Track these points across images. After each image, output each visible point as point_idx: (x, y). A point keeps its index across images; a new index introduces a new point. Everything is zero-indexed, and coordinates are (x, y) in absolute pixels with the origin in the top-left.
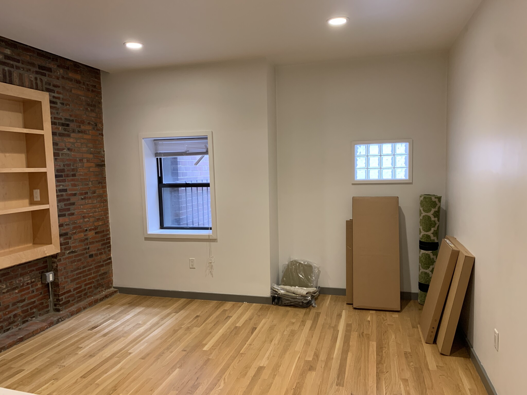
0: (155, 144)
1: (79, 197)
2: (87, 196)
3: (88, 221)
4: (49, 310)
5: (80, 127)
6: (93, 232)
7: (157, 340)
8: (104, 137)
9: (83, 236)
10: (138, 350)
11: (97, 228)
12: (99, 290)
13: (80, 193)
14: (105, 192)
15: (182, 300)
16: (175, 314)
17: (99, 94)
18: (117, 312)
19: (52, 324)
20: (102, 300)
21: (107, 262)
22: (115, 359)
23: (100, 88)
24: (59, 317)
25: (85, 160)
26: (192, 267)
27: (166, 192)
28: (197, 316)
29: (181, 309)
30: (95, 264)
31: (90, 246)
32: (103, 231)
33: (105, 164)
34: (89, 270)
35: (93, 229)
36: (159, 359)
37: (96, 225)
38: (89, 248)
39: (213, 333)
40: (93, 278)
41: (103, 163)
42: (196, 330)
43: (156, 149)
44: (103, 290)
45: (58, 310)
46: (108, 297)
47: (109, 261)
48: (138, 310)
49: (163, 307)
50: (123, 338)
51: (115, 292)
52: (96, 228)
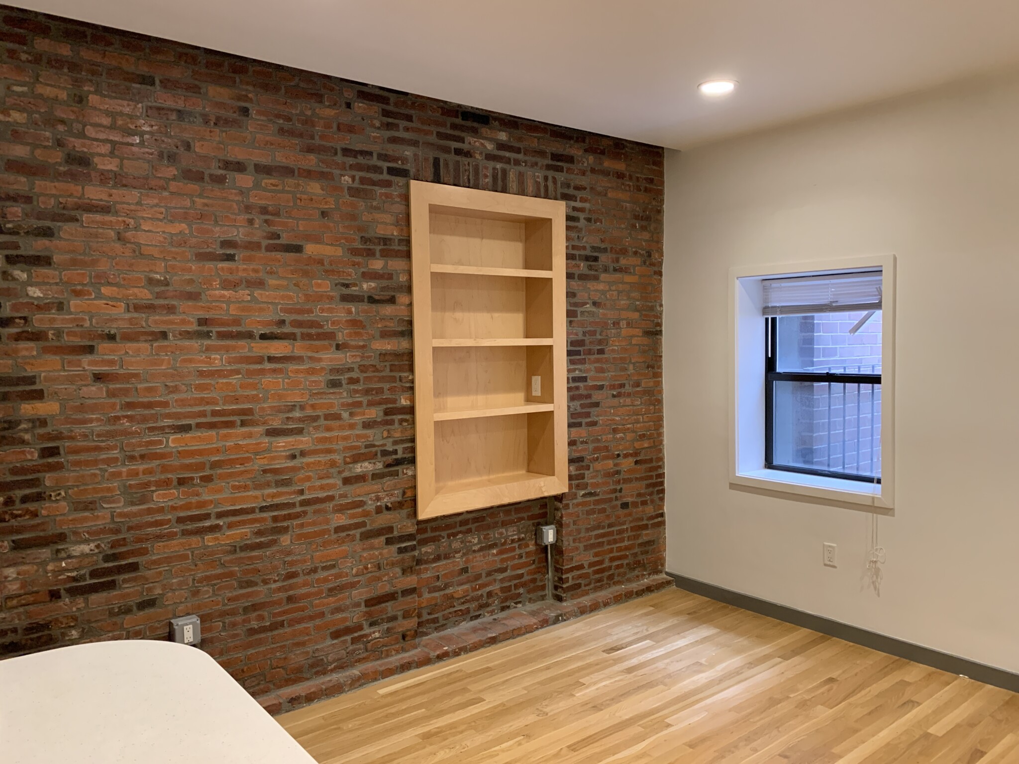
0: (765, 289)
1: (609, 392)
2: (623, 390)
3: (622, 439)
4: (545, 595)
5: (617, 260)
6: (631, 460)
7: (730, 710)
8: (663, 278)
9: (612, 466)
10: (686, 723)
11: (639, 453)
12: (636, 572)
13: (611, 386)
14: (659, 384)
15: (803, 633)
16: (780, 660)
17: (658, 194)
18: (663, 626)
19: (545, 623)
20: (641, 595)
21: (656, 520)
22: (635, 730)
23: (662, 183)
24: (559, 612)
25: (623, 324)
26: (828, 563)
27: (783, 392)
28: (831, 680)
29: (795, 653)
30: (631, 522)
31: (624, 486)
32: (651, 460)
33: (661, 331)
34: (620, 532)
35: (631, 455)
36: (723, 757)
37: (638, 447)
38: (621, 490)
39: (862, 732)
40: (627, 548)
41: (658, 328)
42: (823, 714)
43: (766, 300)
44: (644, 575)
45: (559, 599)
46: (653, 590)
47: (659, 522)
48: (705, 631)
49: (757, 637)
50: (661, 687)
51: (669, 583)
52: (636, 454)
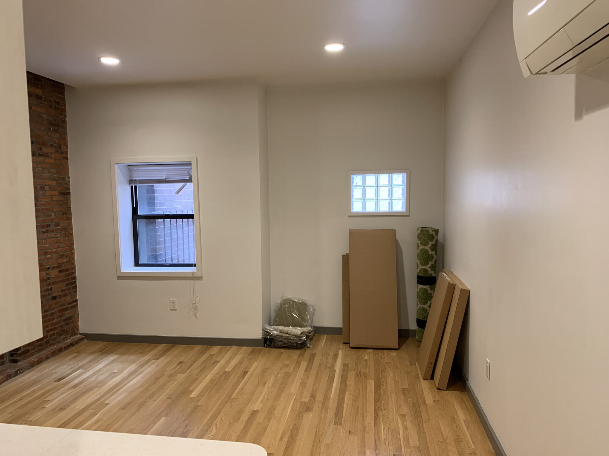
0: (130, 170)
1: (41, 230)
2: (49, 228)
3: (50, 258)
4: (4, 362)
5: (41, 149)
6: (57, 270)
7: (137, 388)
8: (69, 161)
9: (45, 275)
10: (116, 401)
11: (61, 266)
12: (62, 337)
13: (41, 226)
14: (70, 224)
15: (162, 346)
16: (155, 360)
17: (63, 111)
18: (87, 361)
19: (9, 377)
20: (67, 349)
21: (73, 304)
22: (90, 412)
23: (65, 105)
24: (17, 369)
25: (47, 188)
26: (173, 309)
27: (142, 225)
28: (181, 362)
29: (161, 356)
30: (58, 307)
31: (53, 287)
32: (68, 269)
33: (69, 193)
34: (52, 314)
35: (56, 267)
36: (141, 408)
37: (60, 263)
38: (51, 289)
39: (200, 378)
40: (56, 323)
41: (68, 191)
42: (181, 377)
43: (130, 175)
44: (67, 337)
45: (16, 361)
46: (74, 345)
47: (74, 304)
48: (111, 358)
49: (140, 353)
50: (96, 389)
51: (83, 339)
52: (59, 266)
